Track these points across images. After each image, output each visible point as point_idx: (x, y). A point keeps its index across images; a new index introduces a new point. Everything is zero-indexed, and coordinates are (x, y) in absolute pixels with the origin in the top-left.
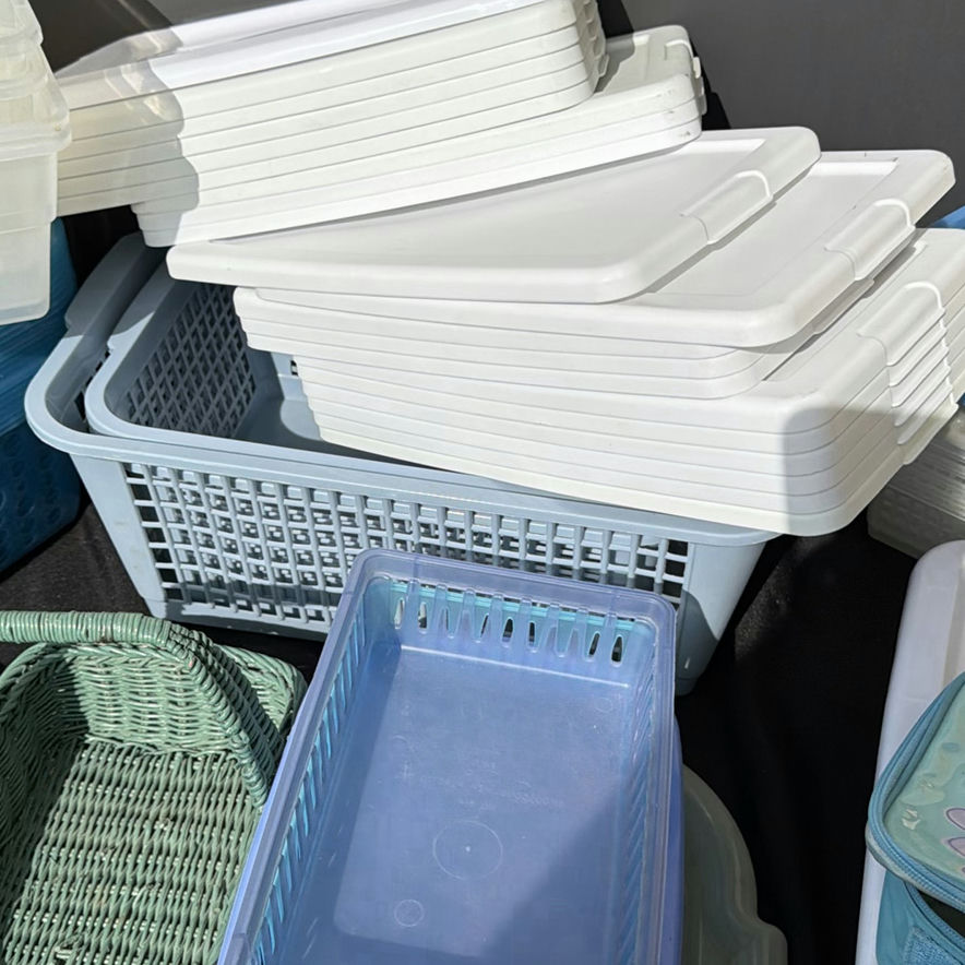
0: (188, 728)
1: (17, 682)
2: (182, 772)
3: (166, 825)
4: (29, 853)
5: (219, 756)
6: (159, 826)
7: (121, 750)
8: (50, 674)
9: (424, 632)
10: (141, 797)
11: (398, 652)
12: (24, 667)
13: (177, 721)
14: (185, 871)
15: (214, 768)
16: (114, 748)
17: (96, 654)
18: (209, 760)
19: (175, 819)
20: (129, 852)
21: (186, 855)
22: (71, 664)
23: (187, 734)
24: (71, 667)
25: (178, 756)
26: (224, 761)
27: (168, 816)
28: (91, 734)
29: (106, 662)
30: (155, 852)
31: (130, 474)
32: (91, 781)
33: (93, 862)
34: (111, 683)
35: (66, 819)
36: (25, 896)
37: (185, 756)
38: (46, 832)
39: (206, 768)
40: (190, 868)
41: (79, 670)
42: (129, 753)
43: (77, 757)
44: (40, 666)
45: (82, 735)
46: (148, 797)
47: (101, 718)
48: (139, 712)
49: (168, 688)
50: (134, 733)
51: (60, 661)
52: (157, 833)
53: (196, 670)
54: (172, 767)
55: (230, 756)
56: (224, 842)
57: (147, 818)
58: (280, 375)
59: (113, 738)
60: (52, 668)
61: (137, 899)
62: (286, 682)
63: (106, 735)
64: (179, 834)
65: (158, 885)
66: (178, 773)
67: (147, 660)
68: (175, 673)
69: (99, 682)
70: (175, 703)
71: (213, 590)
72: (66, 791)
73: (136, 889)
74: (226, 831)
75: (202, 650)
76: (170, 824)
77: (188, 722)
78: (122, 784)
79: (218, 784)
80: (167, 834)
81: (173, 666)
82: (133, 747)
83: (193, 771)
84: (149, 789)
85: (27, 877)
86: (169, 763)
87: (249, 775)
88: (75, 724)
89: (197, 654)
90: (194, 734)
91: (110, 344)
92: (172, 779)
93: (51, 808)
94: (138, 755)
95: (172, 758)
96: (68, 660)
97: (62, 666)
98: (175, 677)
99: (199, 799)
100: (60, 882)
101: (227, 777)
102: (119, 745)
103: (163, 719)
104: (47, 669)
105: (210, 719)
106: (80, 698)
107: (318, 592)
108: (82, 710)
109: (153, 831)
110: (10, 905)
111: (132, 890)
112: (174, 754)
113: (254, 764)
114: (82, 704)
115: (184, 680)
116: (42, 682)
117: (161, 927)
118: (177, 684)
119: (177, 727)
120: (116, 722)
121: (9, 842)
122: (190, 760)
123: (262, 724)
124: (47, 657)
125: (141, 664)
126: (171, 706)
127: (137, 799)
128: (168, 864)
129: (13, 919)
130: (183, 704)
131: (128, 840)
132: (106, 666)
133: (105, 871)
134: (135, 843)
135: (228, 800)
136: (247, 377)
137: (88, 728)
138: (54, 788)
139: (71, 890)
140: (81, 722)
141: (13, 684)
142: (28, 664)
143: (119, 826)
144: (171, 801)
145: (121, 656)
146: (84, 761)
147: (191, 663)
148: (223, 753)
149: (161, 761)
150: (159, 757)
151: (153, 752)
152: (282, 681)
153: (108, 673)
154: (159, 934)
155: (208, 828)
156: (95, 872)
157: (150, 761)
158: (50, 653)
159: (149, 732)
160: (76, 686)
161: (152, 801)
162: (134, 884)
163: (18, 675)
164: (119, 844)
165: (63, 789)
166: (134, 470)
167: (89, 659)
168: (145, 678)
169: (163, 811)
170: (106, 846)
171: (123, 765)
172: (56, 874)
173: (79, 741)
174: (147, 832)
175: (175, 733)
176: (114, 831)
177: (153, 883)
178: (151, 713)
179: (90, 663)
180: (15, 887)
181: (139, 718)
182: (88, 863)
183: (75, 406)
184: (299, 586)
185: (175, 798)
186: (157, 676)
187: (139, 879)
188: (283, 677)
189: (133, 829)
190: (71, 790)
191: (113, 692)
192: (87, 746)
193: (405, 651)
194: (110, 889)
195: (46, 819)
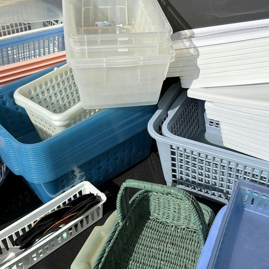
0: (177, 219)
1: (137, 199)
2: (175, 231)
3: (170, 245)
4: (134, 246)
5: (184, 229)
6: (169, 245)
7: (159, 222)
8: (144, 198)
9: (252, 206)
10: (164, 236)
11: (243, 210)
12: (139, 195)
13: (175, 217)
14: (175, 259)
15: (183, 232)
16: (156, 220)
17: (157, 195)
18: (182, 229)
19: (173, 244)
20: (160, 251)
21: (176, 255)
22: (150, 196)
23: (177, 221)
24: (150, 197)
25: (174, 227)
26: (186, 231)
27: (171, 243)
28: (151, 216)
29: (159, 198)
30: (167, 252)
31: (172, 148)
32: (151, 229)
33: (151, 251)
34: (159, 203)
35: (144, 238)
36: (133, 257)
37: (176, 227)
38: (139, 241)
39: (181, 232)
40: (176, 259)
41: (152, 199)
42: (161, 223)
43: (147, 222)
44: (143, 196)
45: (149, 216)
46: (165, 236)
47: (154, 212)
48: (165, 212)
49: (174, 208)
50: (163, 218)
51: (148, 195)
52: (168, 247)
53: (191, 206)
54: (172, 229)
55: (188, 229)
56: (186, 253)
57: (165, 242)
58: (206, 125)
59: (156, 218)
60: (145, 197)
61: (162, 264)
62: (208, 212)
63: (155, 217)
64: (174, 248)
65: (168, 262)
66: (174, 231)
67: (170, 199)
68: (177, 204)
69: (156, 203)
70: (175, 212)
72: (144, 230)
73: (162, 262)
74: (187, 250)
75: (193, 200)
76: (172, 245)
77: (178, 218)
78: (159, 231)
79: (185, 237)
80: (171, 248)
81: (176, 202)
82: (162, 222)
83: (178, 232)
84: (166, 234)
85: (133, 252)
86: (171, 228)
87: (201, 237)
88: (147, 212)
89: (192, 201)
90: (179, 221)
91: (169, 113)
92: (172, 233)
93: (140, 234)
94: (163, 224)
95: (172, 227)
96: (149, 195)
97: (148, 197)
98: (176, 205)
99: (179, 240)
100: (142, 255)
101: (187, 235)
102: (158, 221)
103: (171, 216)
104: (144, 197)
105: (184, 218)
106: (150, 206)
107: (216, 188)
108: (150, 209)
109: (167, 246)
110: (129, 259)
111: (161, 262)
112: (173, 226)
113: (202, 234)
114: (150, 208)
115: (178, 206)
116: (142, 200)
118: (176, 207)
119: (174, 219)
120: (158, 214)
121: (129, 242)
122: (177, 228)
123: (204, 223)
124: (145, 194)
125: (168, 200)
126: (174, 213)
127: (162, 236)
128: (171, 257)
129: (129, 263)
130: (177, 213)
131: (160, 247)
132: (158, 199)
133: (154, 254)
134: (162, 248)
135: (187, 242)
136: (198, 124)
137: (150, 214)
138: (141, 229)
139: (145, 258)
140: (149, 212)
141: (136, 199)
142: (140, 195)
143: (158, 243)
144: (172, 239)
145: (163, 197)
146: (149, 223)
147: (190, 204)
148: (186, 228)
149: (169, 227)
150: (169, 226)
151: (167, 224)
152: (207, 212)
153: (159, 200)
155: (182, 249)
156: (151, 255)
157: (166, 227)
158: (145, 193)
159: (167, 218)
160: (150, 203)
161: (166, 238)
162: (162, 260)
163: (137, 197)
164: (158, 248)
165: (143, 229)
166: (173, 147)
167: (154, 196)
168: (168, 204)
169: (170, 241)
170: (154, 248)
171: (159, 226)
172: (141, 253)
173: (148, 217)
174: (165, 246)
175: (174, 220)
176: (156, 244)
177: (167, 261)
178: (168, 213)
179: (155, 197)
180: (130, 254)
181: (165, 214)
182: (150, 252)
183: (158, 128)
184: (211, 185)
185: (173, 238)
186: (172, 204)
187: (163, 259)
188: (208, 211)
189: (161, 244)
190: (145, 230)
191: (159, 206)
192: (150, 219)
193: (245, 210)
194: (155, 260)
195: (139, 237)
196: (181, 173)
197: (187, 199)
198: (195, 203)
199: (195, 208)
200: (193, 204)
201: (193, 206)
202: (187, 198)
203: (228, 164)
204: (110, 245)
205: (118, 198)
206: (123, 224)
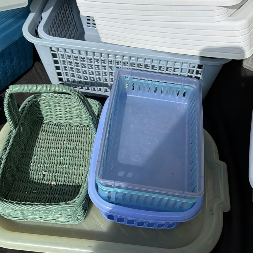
0: (70, 118)
1: (26, 106)
2: (69, 129)
3: (67, 142)
4: (33, 149)
5: (78, 125)
6: (65, 142)
7: (53, 124)
8: (34, 104)
9: (133, 91)
10: (59, 135)
11: (126, 96)
12: (28, 102)
13: (67, 116)
14: (73, 153)
15: (77, 128)
16: (50, 123)
17: (46, 99)
18: (76, 126)
19: (69, 141)
20: (58, 148)
21: (73, 149)
22: (39, 102)
23: (70, 120)
24: (39, 103)
25: (68, 125)
26: (80, 127)
27: (67, 140)
28: (45, 120)
29: (48, 101)
30: (65, 148)
32: (46, 132)
33: (49, 151)
34: (49, 107)
35: (41, 141)
36: (33, 160)
37: (70, 125)
38: (36, 144)
39: (75, 128)
40: (74, 152)
41: (41, 103)
42: (55, 125)
43: (42, 126)
44: (32, 102)
45: (42, 121)
46: (61, 136)
47: (47, 116)
48: (57, 114)
49: (64, 108)
50: (56, 120)
51: (37, 101)
52: (65, 144)
53: (78, 99)
54: (66, 128)
55: (81, 125)
56: (82, 146)
57: (62, 140)
58: (84, 27)
59: (50, 121)
60: (34, 103)
61: (62, 160)
62: (96, 105)
64: (71, 144)
65: (67, 156)
66: (68, 129)
67: (59, 100)
68: (67, 104)
69: (46, 107)
70: (67, 112)
71: (73, 83)
72: (40, 134)
73: (61, 157)
74: (83, 143)
75: (79, 94)
76: (68, 142)
77: (70, 117)
78: (54, 132)
79: (79, 132)
80: (68, 144)
81: (66, 102)
82: (56, 123)
83: (72, 129)
84: (61, 134)
85: (33, 155)
86: (66, 127)
87: (92, 127)
88: (40, 118)
89: (78, 95)
90: (71, 120)
91: (42, 15)
92: (67, 131)
93: (37, 139)
94: (57, 125)
95: (66, 126)
96: (39, 101)
97: (37, 102)
99: (75, 136)
100: (41, 156)
101: (81, 130)
102: (52, 123)
103: (64, 116)
104: (33, 103)
105: (76, 116)
106: (42, 111)
107: (101, 83)
108: (42, 114)
109: (64, 143)
110: (29, 162)
111: (60, 157)
112: (67, 125)
113: (93, 124)
114: (42, 112)
115: (69, 105)
116: (32, 106)
117: (69, 166)
118: (67, 107)
119: (67, 118)
120: (51, 117)
121: (27, 147)
122: (71, 127)
123: (93, 115)
124: (34, 100)
125: (58, 101)
126: (66, 113)
127: (59, 136)
128: (69, 151)
129: (30, 165)
130: (69, 112)
131: (58, 146)
132: (48, 102)
133: (53, 153)
134: (60, 146)
135: (82, 136)
136: (76, 27)
137: (44, 119)
138: (37, 133)
139: (45, 158)
140: (42, 117)
141: (25, 106)
142: (28, 101)
143: (55, 143)
144: (67, 136)
145: (53, 99)
146: (44, 127)
147: (77, 97)
148: (80, 125)
149: (63, 127)
150: (63, 126)
151: (61, 125)
153: (49, 104)
154: (68, 168)
155: (78, 143)
156: (50, 154)
157: (61, 127)
159: (60, 119)
160: (41, 108)
161: (62, 137)
162: (61, 156)
163: (26, 104)
164: (55, 147)
165: (39, 134)
167: (44, 100)
168: (58, 105)
169: (66, 139)
170: (52, 147)
171: (54, 128)
172: (40, 154)
173: (42, 122)
174: (63, 144)
175: (67, 120)
176: (54, 144)
177: (66, 156)
178: (60, 115)
179: (44, 101)
180: (30, 158)
181: (57, 116)
182: (48, 152)
183: (35, 32)
184: (96, 82)
185: (68, 136)
186: (62, 105)
187: (62, 155)
189: (59, 143)
190: (41, 134)
191: (50, 109)
192: (44, 123)
193: (128, 96)
194: (55, 157)
195: (36, 141)
196: (67, 75)
197: (72, 94)
198: (81, 96)
199: (82, 101)
200: (80, 97)
201: (80, 99)
202: (73, 92)
203: (107, 57)
204: (6, 152)
205: (5, 106)
206: (16, 131)
